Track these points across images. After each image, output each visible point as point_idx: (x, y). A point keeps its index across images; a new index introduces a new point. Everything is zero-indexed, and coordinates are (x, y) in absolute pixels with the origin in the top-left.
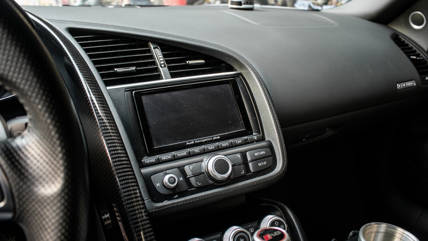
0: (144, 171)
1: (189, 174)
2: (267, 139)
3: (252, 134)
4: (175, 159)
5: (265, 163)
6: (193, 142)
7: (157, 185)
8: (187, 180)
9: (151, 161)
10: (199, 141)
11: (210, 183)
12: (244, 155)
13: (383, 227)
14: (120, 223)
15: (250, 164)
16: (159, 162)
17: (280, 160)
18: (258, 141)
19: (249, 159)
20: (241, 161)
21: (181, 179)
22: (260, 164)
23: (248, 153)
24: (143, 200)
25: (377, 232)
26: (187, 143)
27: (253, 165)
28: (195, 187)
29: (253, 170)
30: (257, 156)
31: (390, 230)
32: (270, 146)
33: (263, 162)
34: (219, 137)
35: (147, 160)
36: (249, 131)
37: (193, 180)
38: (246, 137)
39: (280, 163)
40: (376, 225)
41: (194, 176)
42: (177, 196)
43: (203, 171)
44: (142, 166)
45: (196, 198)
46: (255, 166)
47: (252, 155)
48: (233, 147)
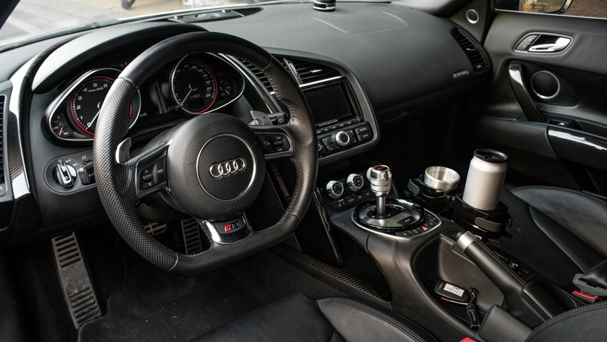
1: (326, 144)
2: (366, 120)
3: (357, 118)
5: (367, 135)
6: (322, 125)
8: (325, 147)
11: (338, 148)
12: (354, 132)
13: (438, 168)
15: (358, 136)
17: (375, 132)
18: (360, 122)
19: (357, 133)
20: (353, 134)
22: (364, 136)
23: (356, 130)
25: (435, 172)
26: (319, 125)
27: (360, 136)
28: (329, 151)
29: (360, 139)
30: (362, 131)
31: (442, 170)
32: (368, 125)
34: (336, 121)
36: (354, 116)
37: (328, 147)
38: (353, 120)
39: (376, 134)
41: (329, 144)
42: (321, 156)
43: (333, 142)
45: (331, 157)
47: (359, 131)
48: (345, 126)
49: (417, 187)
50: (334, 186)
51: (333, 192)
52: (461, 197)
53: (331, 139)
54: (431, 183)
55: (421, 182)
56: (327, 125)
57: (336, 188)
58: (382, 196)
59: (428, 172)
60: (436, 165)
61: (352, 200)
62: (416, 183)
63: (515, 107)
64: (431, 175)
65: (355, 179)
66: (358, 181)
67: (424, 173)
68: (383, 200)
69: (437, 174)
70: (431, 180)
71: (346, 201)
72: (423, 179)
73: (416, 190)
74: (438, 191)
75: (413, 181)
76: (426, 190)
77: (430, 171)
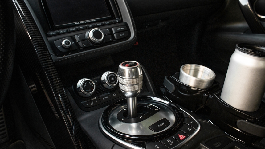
0: (49, 39)
1: (78, 40)
2: (124, 21)
3: (115, 19)
4: (68, 32)
5: (124, 34)
6: (79, 23)
7: (58, 46)
8: (77, 44)
9: (53, 33)
10: (82, 23)
12: (111, 30)
13: (193, 66)
14: (44, 91)
15: (115, 35)
16: (58, 34)
17: (132, 32)
18: (119, 22)
19: (114, 32)
20: (109, 33)
21: (73, 43)
22: (121, 35)
23: (113, 29)
24: (50, 55)
25: (190, 69)
26: (75, 24)
27: (116, 35)
28: (82, 48)
29: (117, 38)
30: (118, 30)
31: (197, 68)
32: (126, 25)
33: (123, 33)
34: (95, 20)
35: (51, 33)
36: (113, 17)
37: (80, 44)
38: (111, 21)
39: (132, 34)
40: (190, 66)
41: (81, 41)
42: (71, 53)
43: (86, 38)
44: (48, 36)
45: (83, 53)
46: (118, 36)
47: (116, 30)
48: (103, 25)
49: (173, 84)
50: (84, 84)
51: (82, 90)
52: (219, 95)
53: (84, 36)
54: (186, 80)
55: (177, 80)
56: (84, 24)
57: (87, 86)
58: (133, 96)
59: (183, 69)
60: (191, 62)
61: (107, 97)
62: (172, 81)
63: (242, 25)
64: (186, 73)
65: (109, 77)
66: (113, 79)
67: (179, 71)
68: (133, 100)
69: (192, 72)
70: (187, 77)
71: (99, 99)
72: (178, 76)
73: (171, 87)
74: (193, 89)
75: (168, 78)
76: (181, 87)
77: (185, 68)
